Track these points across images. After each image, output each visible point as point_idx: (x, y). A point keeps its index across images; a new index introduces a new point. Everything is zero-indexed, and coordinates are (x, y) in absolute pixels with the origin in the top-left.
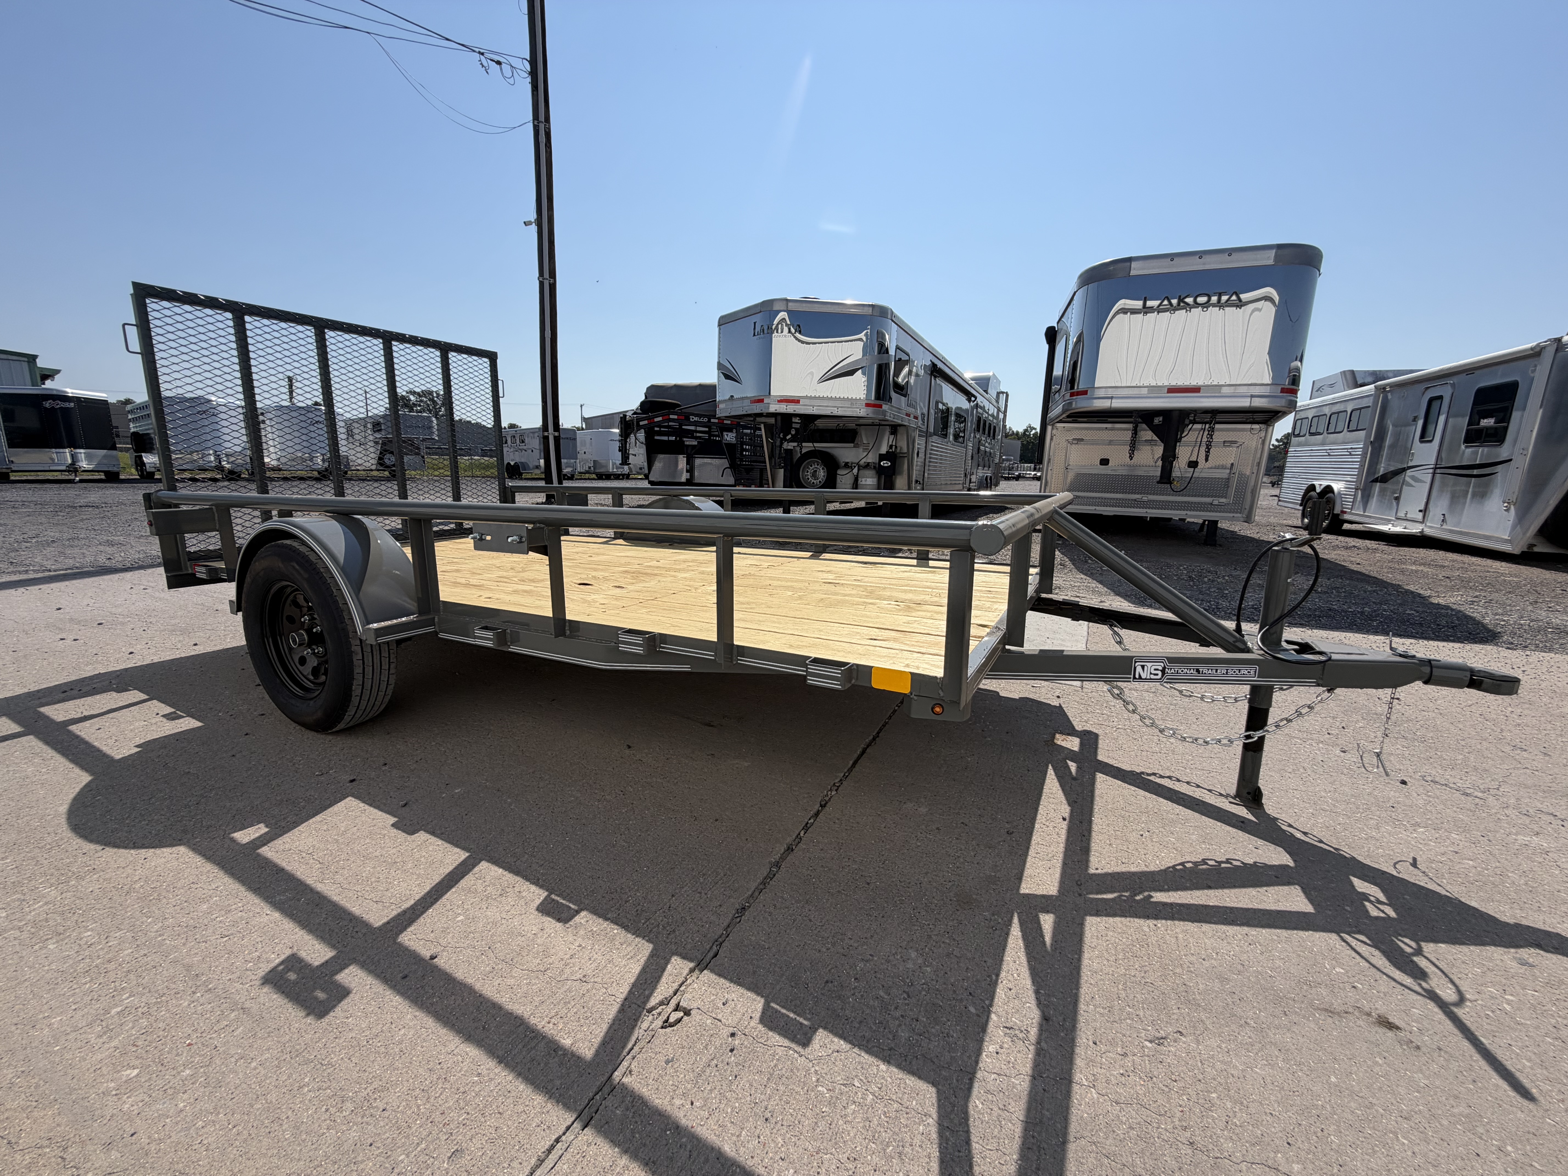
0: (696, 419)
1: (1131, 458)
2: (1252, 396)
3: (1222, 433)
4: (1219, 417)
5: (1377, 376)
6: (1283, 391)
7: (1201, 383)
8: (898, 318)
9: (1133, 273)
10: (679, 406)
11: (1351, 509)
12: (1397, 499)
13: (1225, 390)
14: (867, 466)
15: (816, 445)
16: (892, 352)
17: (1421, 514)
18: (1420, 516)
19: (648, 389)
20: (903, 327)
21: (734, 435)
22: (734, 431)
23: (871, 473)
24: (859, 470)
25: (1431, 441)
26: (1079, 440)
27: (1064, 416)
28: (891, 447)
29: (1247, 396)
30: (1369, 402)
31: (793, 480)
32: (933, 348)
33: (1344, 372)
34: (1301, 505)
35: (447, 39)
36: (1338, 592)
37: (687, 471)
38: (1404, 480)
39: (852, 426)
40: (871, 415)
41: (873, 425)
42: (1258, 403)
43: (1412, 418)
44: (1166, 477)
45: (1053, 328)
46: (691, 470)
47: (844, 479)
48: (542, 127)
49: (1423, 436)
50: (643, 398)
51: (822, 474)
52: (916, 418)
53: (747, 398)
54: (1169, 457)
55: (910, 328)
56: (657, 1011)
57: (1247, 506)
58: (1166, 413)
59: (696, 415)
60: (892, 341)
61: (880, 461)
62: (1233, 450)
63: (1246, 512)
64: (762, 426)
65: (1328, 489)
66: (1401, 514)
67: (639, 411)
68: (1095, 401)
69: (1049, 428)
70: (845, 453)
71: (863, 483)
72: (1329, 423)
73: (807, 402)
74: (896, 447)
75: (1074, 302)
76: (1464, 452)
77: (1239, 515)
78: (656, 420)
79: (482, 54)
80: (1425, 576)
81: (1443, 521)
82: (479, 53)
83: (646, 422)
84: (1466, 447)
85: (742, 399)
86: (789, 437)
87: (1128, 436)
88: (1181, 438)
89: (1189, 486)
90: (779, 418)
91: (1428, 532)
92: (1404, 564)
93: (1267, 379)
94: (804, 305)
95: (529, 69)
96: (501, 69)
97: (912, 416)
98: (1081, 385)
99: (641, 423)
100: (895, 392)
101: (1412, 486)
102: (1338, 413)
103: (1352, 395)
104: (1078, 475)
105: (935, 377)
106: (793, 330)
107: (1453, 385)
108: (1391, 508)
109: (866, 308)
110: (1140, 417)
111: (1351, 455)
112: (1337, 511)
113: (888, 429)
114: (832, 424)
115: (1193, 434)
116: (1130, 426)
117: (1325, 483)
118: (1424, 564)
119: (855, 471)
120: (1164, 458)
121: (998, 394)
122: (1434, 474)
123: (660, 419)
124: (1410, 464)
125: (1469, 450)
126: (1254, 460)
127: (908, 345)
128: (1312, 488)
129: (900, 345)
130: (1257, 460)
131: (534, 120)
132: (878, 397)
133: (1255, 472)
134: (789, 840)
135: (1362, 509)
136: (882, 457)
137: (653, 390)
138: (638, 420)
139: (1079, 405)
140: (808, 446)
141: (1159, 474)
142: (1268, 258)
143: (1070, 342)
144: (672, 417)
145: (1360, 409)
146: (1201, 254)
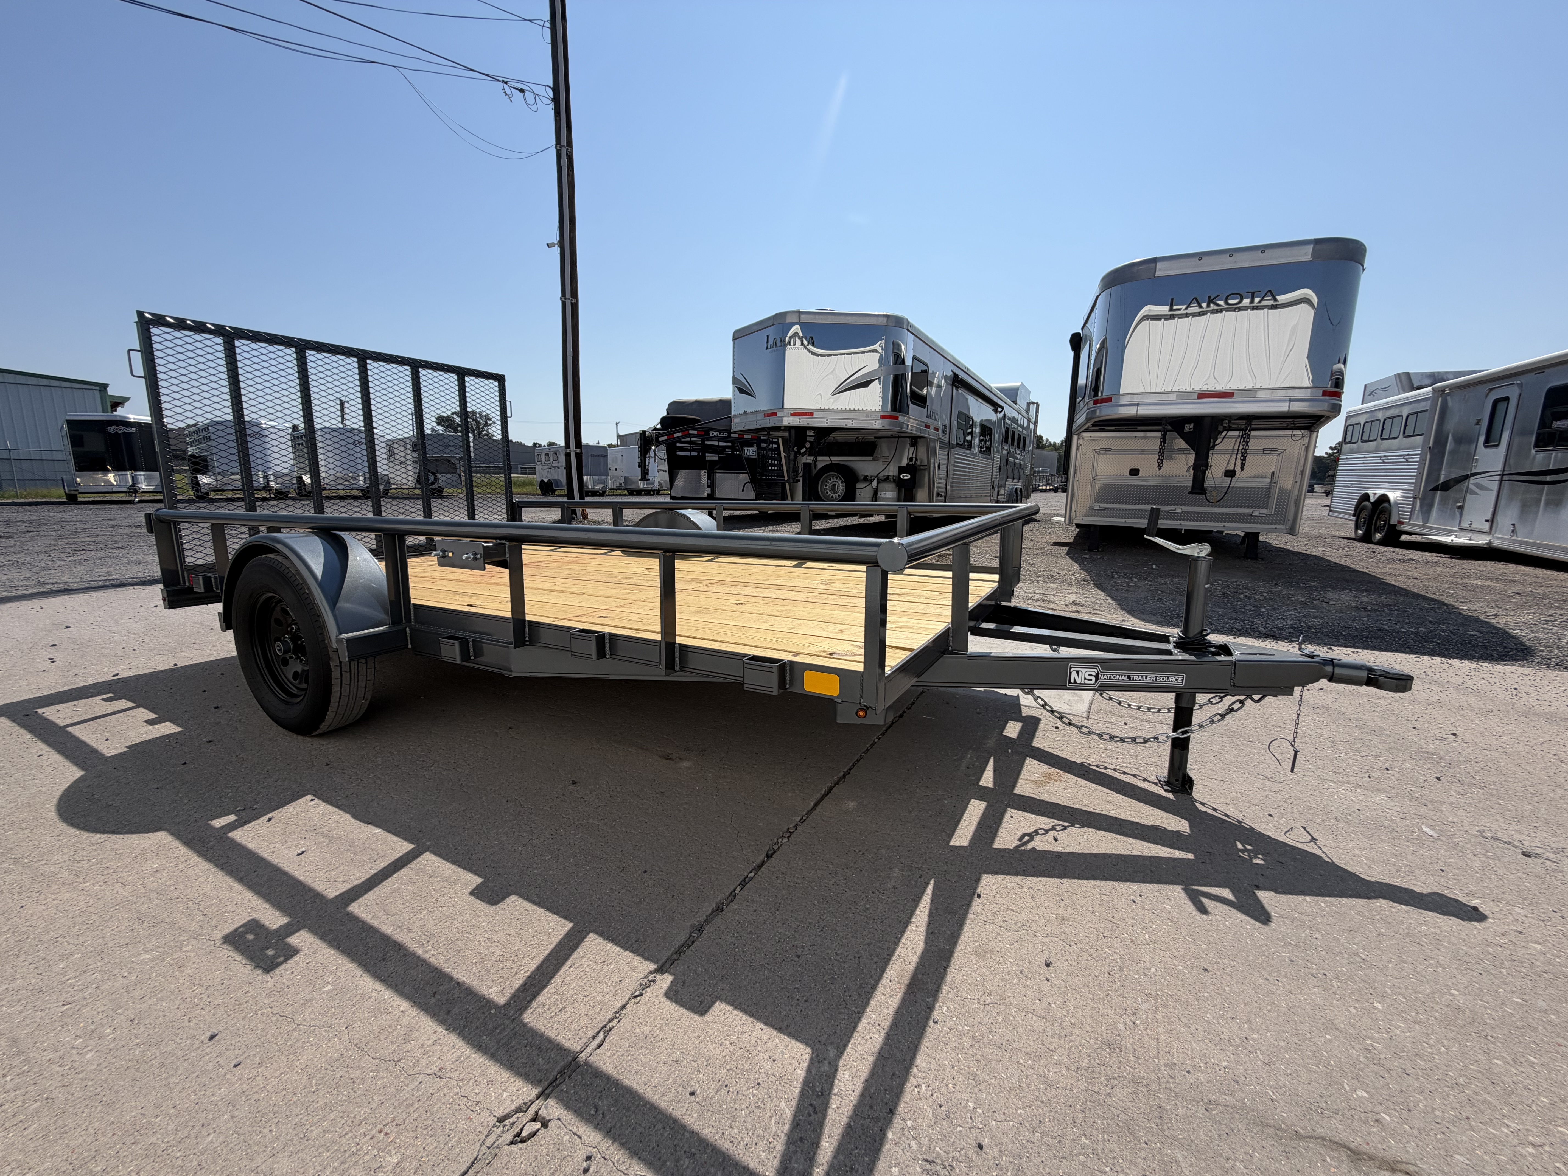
0: (716, 434)
1: (1160, 467)
2: (1290, 400)
3: (1259, 439)
4: (1255, 424)
5: (1435, 378)
6: (1325, 394)
7: (1234, 387)
8: (915, 328)
9: (1158, 274)
10: (698, 421)
11: (1410, 519)
12: (1461, 508)
13: (1261, 395)
14: (887, 479)
15: (833, 458)
16: (909, 362)
17: (1488, 525)
18: (1487, 526)
19: (670, 405)
20: (920, 337)
21: (755, 449)
22: (755, 445)
23: (892, 486)
24: (878, 483)
25: (1497, 446)
26: (1107, 450)
27: (1089, 424)
28: (911, 459)
29: (1285, 401)
30: (1426, 405)
31: (811, 493)
32: (954, 358)
33: (1399, 374)
34: (1354, 515)
35: (472, 70)
36: (1390, 610)
37: (708, 486)
38: (1468, 488)
39: (872, 438)
40: (887, 427)
41: (892, 437)
42: (1297, 407)
43: (1475, 422)
44: (1198, 487)
45: (1078, 334)
46: (712, 485)
47: (864, 492)
48: (564, 151)
49: (1487, 441)
50: (665, 414)
51: (841, 487)
52: (937, 429)
53: (760, 411)
54: (1201, 467)
55: (928, 338)
56: (511, 1120)
57: (1291, 517)
58: (1197, 420)
59: (716, 430)
60: (908, 352)
61: (900, 473)
62: (1274, 457)
63: (1290, 523)
64: (780, 440)
65: (1384, 499)
66: (1465, 524)
67: (659, 426)
68: (1120, 408)
69: (1075, 438)
70: (864, 466)
71: (883, 496)
72: (1383, 429)
73: (821, 415)
74: (916, 459)
75: (1097, 306)
76: (1534, 458)
77: (1282, 527)
78: (676, 435)
79: (506, 83)
80: (1492, 591)
81: (1513, 531)
82: (503, 81)
83: (665, 438)
84: (1537, 451)
85: (756, 412)
86: (803, 450)
87: (1156, 444)
88: (1214, 445)
89: (1225, 496)
90: (793, 432)
91: (1497, 543)
92: (1468, 578)
93: (1307, 382)
94: (817, 317)
95: (552, 96)
96: (524, 97)
97: (932, 428)
98: (1105, 392)
99: (661, 439)
100: (913, 403)
101: (1477, 494)
102: (1393, 418)
103: (1407, 398)
104: (1106, 487)
105: (957, 388)
106: (805, 343)
107: (1520, 386)
108: (1453, 517)
109: (881, 319)
110: (1171, 424)
111: (1407, 461)
112: (1393, 521)
113: (908, 441)
114: (851, 437)
115: (1228, 441)
116: (1159, 434)
117: (1380, 492)
118: (1491, 579)
119: (874, 484)
120: (1195, 467)
121: (1029, 404)
122: (1501, 480)
123: (680, 434)
124: (1474, 471)
125: (1541, 455)
126: (1296, 469)
127: (926, 355)
128: (1366, 497)
129: (918, 356)
130: (1300, 469)
131: (556, 145)
132: (894, 408)
133: (1299, 480)
134: (720, 897)
135: (1421, 520)
136: (901, 470)
137: (675, 406)
138: (658, 436)
139: (1103, 413)
140: (823, 461)
141: (1190, 484)
142: (1305, 255)
143: (1093, 348)
144: (691, 432)
145: (1417, 413)
146: (1231, 252)
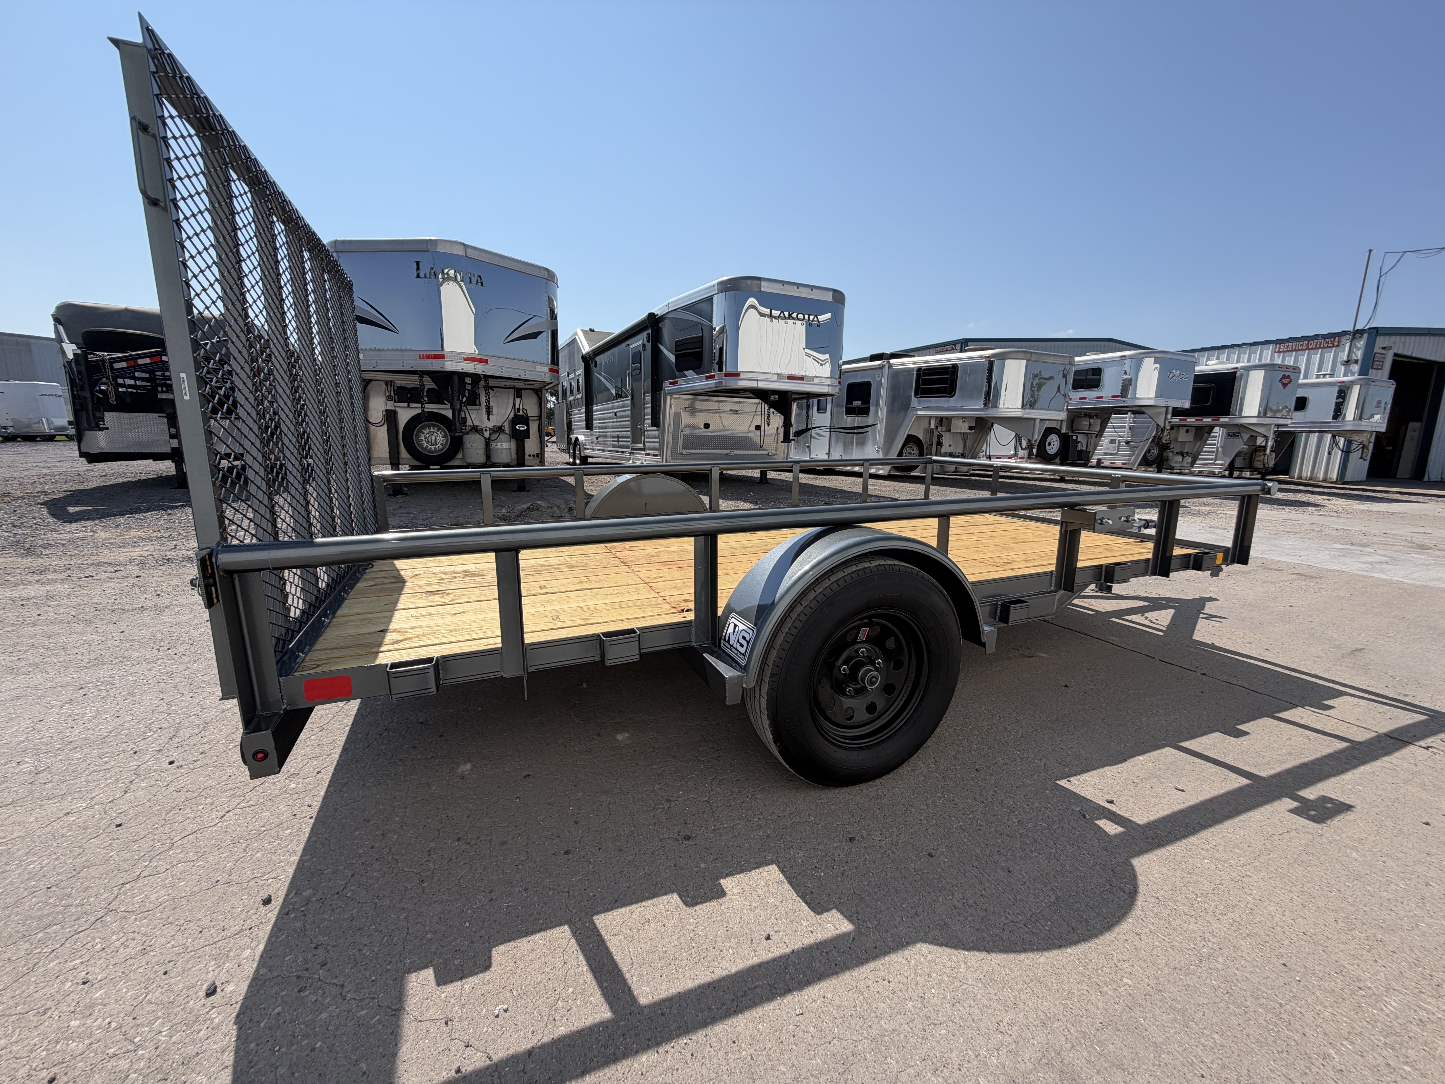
7: (804, 375)
9: (763, 287)
13: (816, 380)
14: (498, 429)
17: (827, 456)
23: (506, 437)
24: (489, 434)
25: (825, 412)
28: (519, 410)
31: (404, 444)
38: (811, 434)
44: (787, 438)
47: (475, 443)
49: (818, 410)
51: (441, 438)
53: (409, 351)
54: (787, 425)
58: (780, 393)
61: (514, 425)
66: (813, 456)
69: (669, 398)
74: (525, 410)
76: (846, 419)
78: (141, 362)
84: (847, 416)
85: (400, 351)
88: (790, 411)
98: (728, 368)
101: (817, 437)
104: (688, 436)
108: (805, 452)
113: (511, 392)
120: (784, 426)
122: (830, 431)
123: (147, 360)
124: (813, 426)
125: (849, 419)
136: (515, 421)
139: (729, 384)
142: (829, 297)
146: (798, 285)
